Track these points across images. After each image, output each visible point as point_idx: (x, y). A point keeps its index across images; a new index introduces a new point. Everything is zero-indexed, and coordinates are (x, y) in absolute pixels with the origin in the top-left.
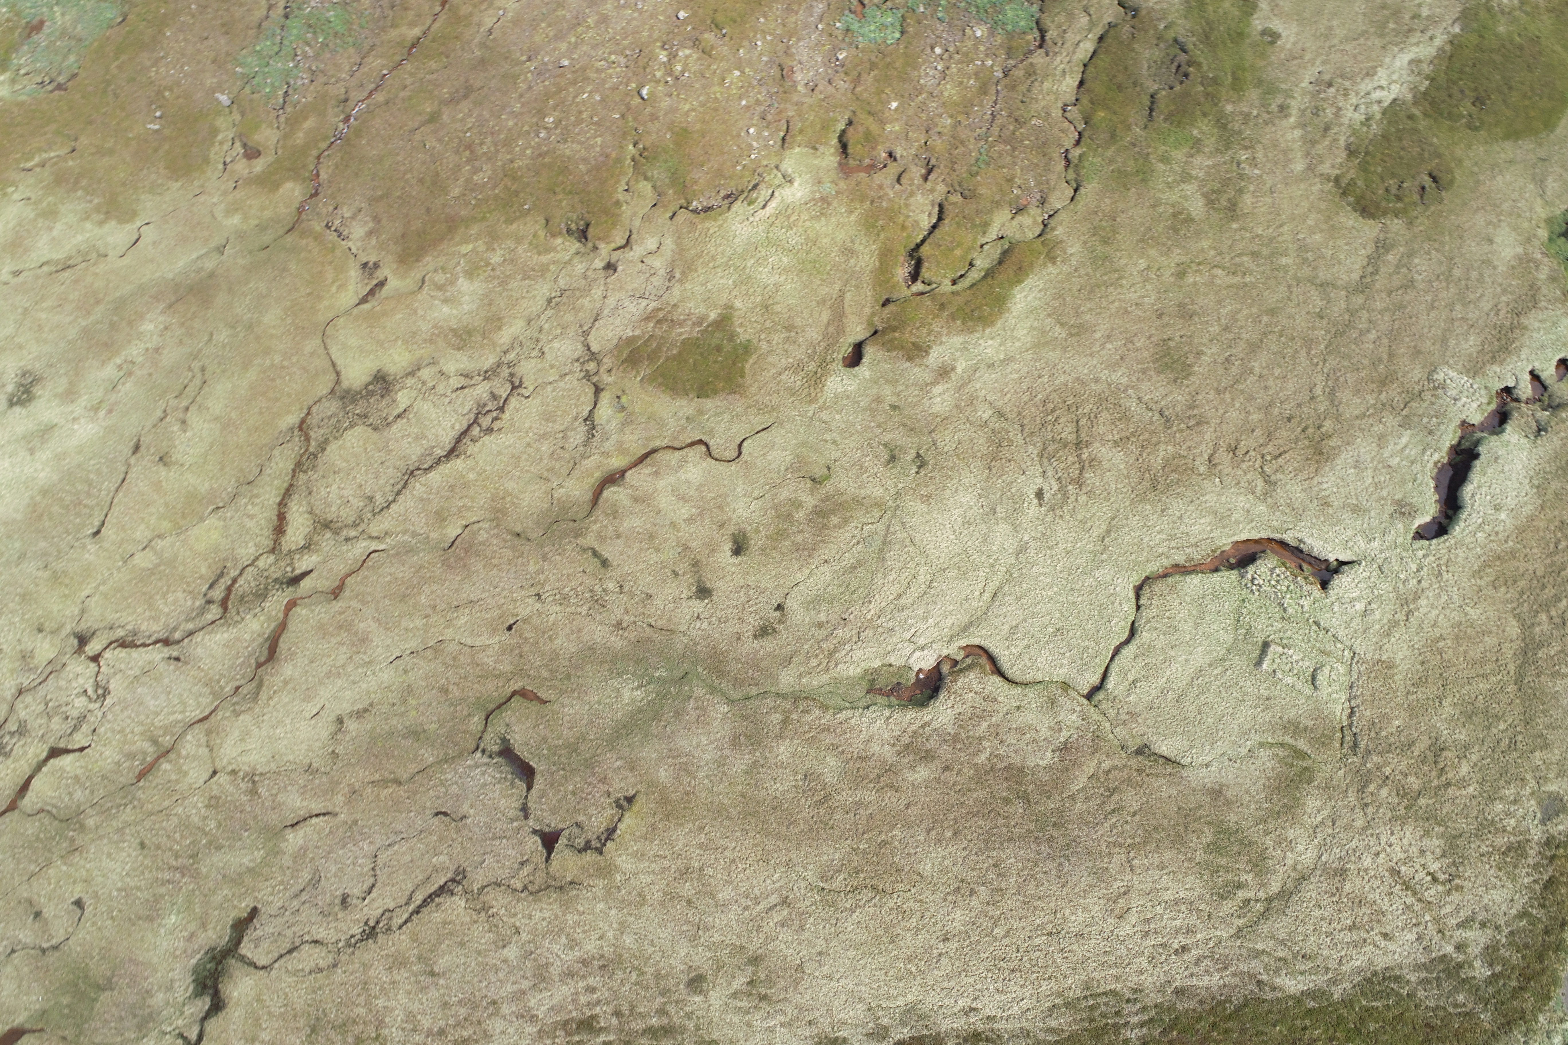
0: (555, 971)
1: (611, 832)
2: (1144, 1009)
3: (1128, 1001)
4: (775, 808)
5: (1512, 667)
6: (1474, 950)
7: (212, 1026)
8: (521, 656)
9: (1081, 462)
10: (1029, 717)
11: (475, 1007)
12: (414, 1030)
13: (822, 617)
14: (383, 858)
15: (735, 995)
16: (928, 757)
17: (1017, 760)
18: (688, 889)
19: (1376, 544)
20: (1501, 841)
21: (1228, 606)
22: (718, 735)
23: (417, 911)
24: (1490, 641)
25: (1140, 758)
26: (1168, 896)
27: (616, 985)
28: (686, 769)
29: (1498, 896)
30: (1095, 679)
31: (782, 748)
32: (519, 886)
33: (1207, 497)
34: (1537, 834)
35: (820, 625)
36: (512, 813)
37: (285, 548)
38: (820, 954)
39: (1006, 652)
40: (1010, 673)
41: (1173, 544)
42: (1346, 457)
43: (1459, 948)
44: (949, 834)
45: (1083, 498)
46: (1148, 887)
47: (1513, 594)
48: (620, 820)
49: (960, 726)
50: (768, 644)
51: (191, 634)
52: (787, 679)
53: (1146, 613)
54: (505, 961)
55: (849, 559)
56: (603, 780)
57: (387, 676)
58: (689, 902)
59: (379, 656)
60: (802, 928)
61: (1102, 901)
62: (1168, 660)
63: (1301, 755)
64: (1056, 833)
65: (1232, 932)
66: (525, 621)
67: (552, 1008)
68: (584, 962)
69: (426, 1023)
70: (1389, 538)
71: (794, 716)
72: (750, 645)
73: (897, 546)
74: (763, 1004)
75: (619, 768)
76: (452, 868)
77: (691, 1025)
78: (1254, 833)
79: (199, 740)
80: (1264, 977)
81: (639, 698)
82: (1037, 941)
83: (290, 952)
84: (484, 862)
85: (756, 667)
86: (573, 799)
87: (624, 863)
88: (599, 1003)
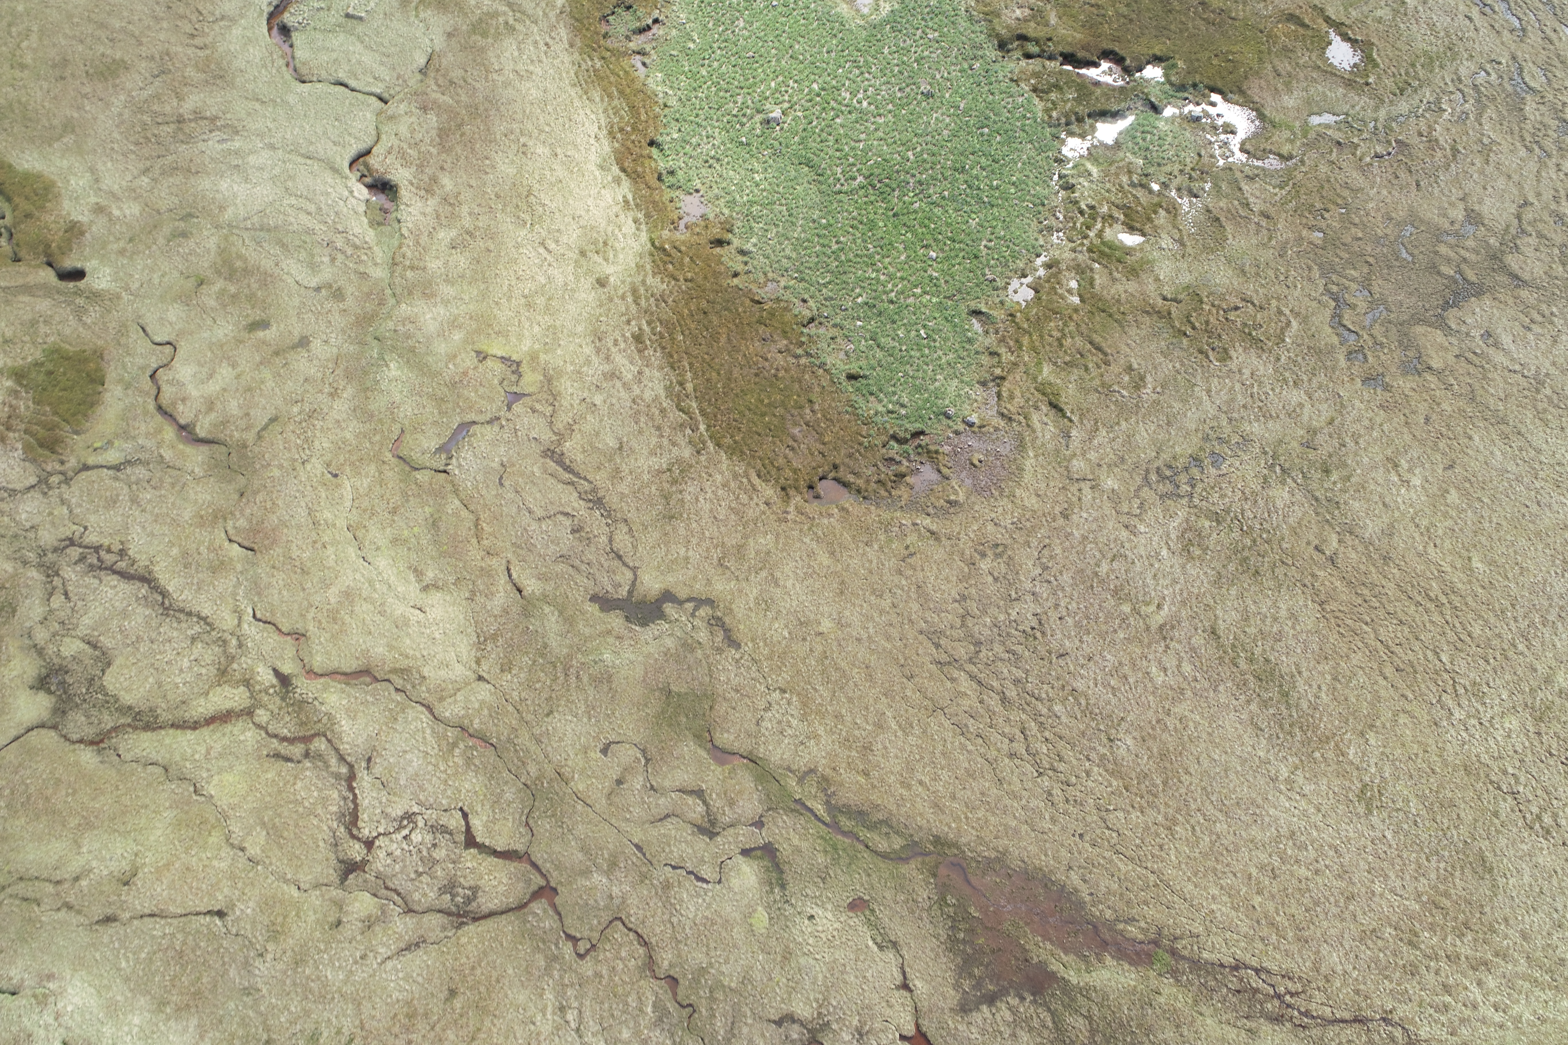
0: (607, 368)
1: (504, 360)
2: (583, 60)
3: (579, 67)
4: (478, 262)
7: (683, 593)
8: (362, 460)
9: (195, 120)
10: (402, 129)
11: (638, 413)
12: (660, 447)
13: (326, 259)
14: (539, 513)
15: (606, 260)
16: (434, 180)
17: (434, 133)
18: (540, 301)
21: (319, 35)
22: (425, 307)
23: (577, 475)
25: (429, 72)
27: (610, 329)
28: (454, 323)
30: (374, 99)
31: (433, 266)
32: (551, 408)
33: (232, 49)
35: (333, 260)
36: (496, 428)
37: (247, 703)
38: (574, 219)
39: (354, 148)
40: (369, 145)
41: (269, 66)
44: (487, 162)
45: (228, 116)
46: (511, 63)
48: (494, 357)
49: (411, 164)
51: (342, 758)
52: (379, 273)
53: (324, 77)
54: (605, 402)
55: (275, 250)
57: (382, 563)
58: (549, 299)
59: (363, 575)
60: (558, 231)
61: (522, 83)
62: (359, 62)
64: (482, 108)
65: (534, 25)
66: (328, 465)
67: (631, 363)
68: (598, 351)
69: (654, 440)
71: (408, 263)
73: (265, 220)
74: (609, 243)
75: (455, 366)
76: (542, 460)
77: (629, 280)
79: (450, 704)
80: (558, 11)
81: (397, 364)
82: (551, 111)
83: (620, 557)
84: (535, 438)
85: (369, 294)
86: (481, 390)
87: (526, 346)
88: (623, 335)
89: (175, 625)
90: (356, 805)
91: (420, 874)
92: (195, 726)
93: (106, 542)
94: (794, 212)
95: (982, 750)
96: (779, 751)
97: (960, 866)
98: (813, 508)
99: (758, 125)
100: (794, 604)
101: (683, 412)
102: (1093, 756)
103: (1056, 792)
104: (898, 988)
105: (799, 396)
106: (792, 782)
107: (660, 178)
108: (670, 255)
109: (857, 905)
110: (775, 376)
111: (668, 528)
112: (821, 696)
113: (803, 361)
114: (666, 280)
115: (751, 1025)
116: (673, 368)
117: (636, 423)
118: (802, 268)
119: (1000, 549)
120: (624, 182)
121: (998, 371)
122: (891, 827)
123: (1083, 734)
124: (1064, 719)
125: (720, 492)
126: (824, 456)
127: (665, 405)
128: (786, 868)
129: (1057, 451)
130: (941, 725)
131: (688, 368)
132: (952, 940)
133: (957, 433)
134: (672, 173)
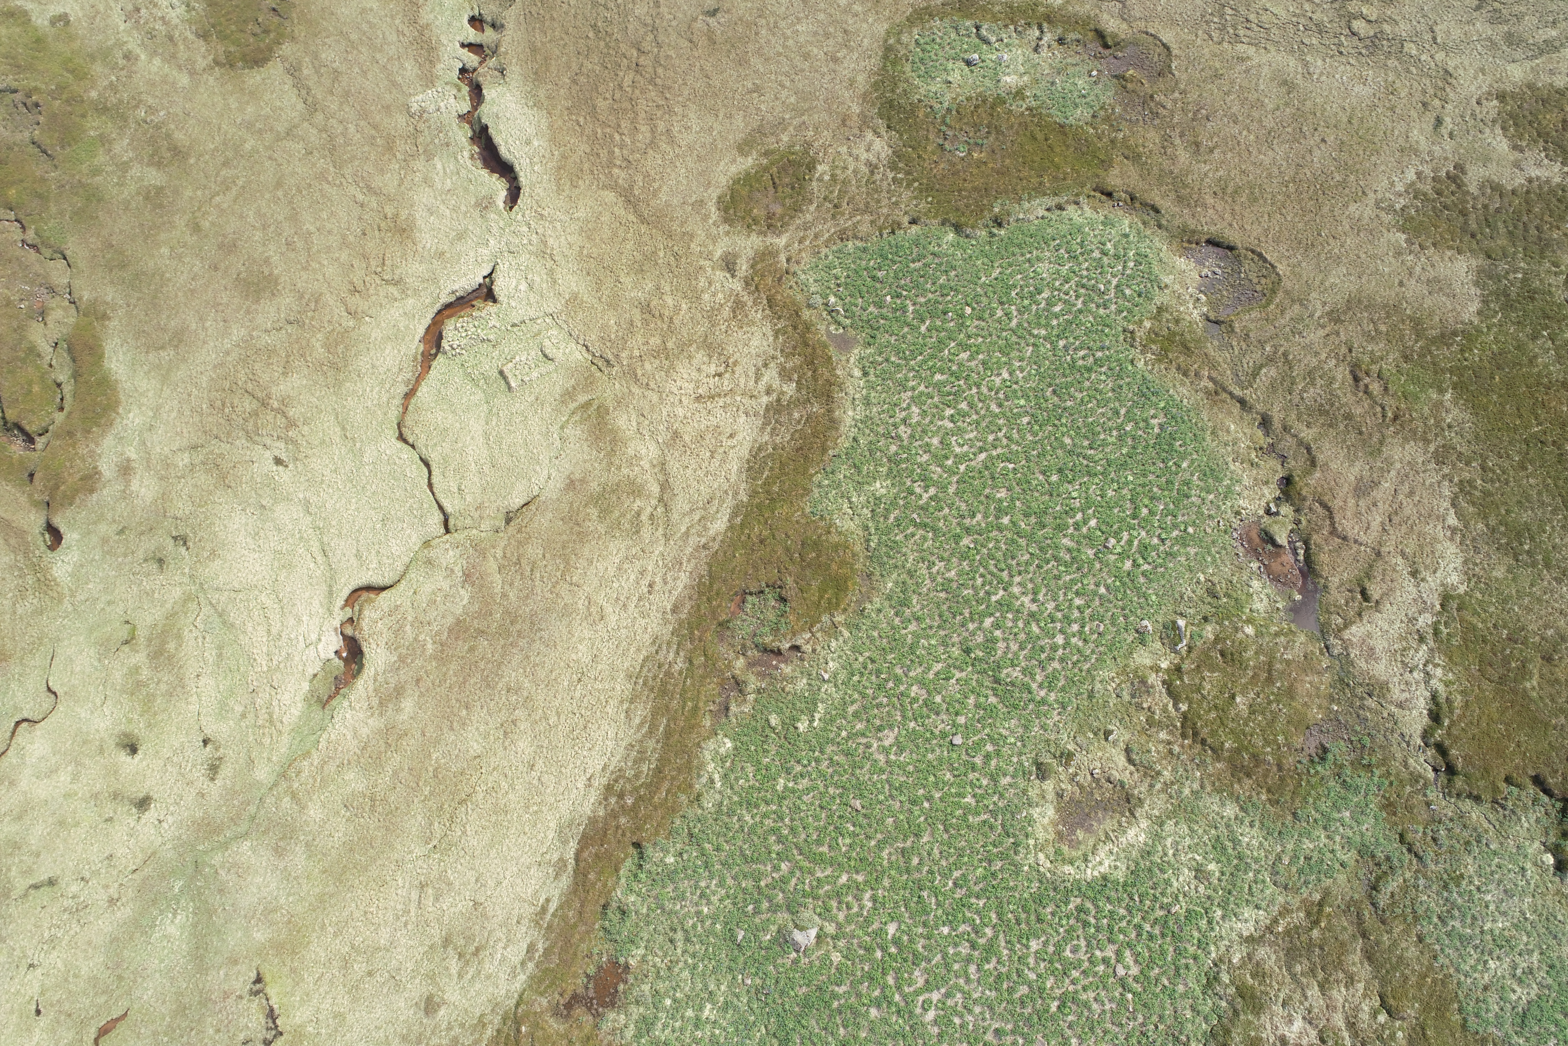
1: (271, 1015)
2: (669, 643)
3: (657, 652)
4: (351, 850)
5: (632, 217)
6: (776, 384)
8: (70, 1015)
9: (278, 411)
10: (428, 588)
13: (239, 709)
17: (450, 620)
19: (492, 242)
20: (726, 312)
21: (458, 379)
22: (264, 864)
24: (606, 218)
25: (512, 524)
26: (611, 571)
28: (269, 914)
29: (755, 342)
30: (438, 517)
31: (312, 812)
33: (373, 335)
34: (737, 286)
38: (477, 881)
39: (370, 573)
40: (387, 582)
41: (387, 386)
42: (420, 215)
43: (768, 393)
45: (305, 430)
47: (588, 178)
48: (267, 1000)
49: (395, 649)
50: (226, 771)
52: (263, 774)
53: (419, 444)
55: (210, 655)
56: (226, 995)
58: (369, 974)
61: (584, 624)
62: (462, 452)
63: (587, 404)
64: (518, 627)
65: (663, 542)
70: (495, 230)
71: (295, 785)
72: (215, 790)
73: (230, 606)
74: (482, 954)
75: (227, 975)
78: (613, 478)
80: (703, 540)
81: (185, 919)
82: (577, 694)
85: (236, 795)
87: (302, 1017)
99: (774, 928)
120: (564, 877)
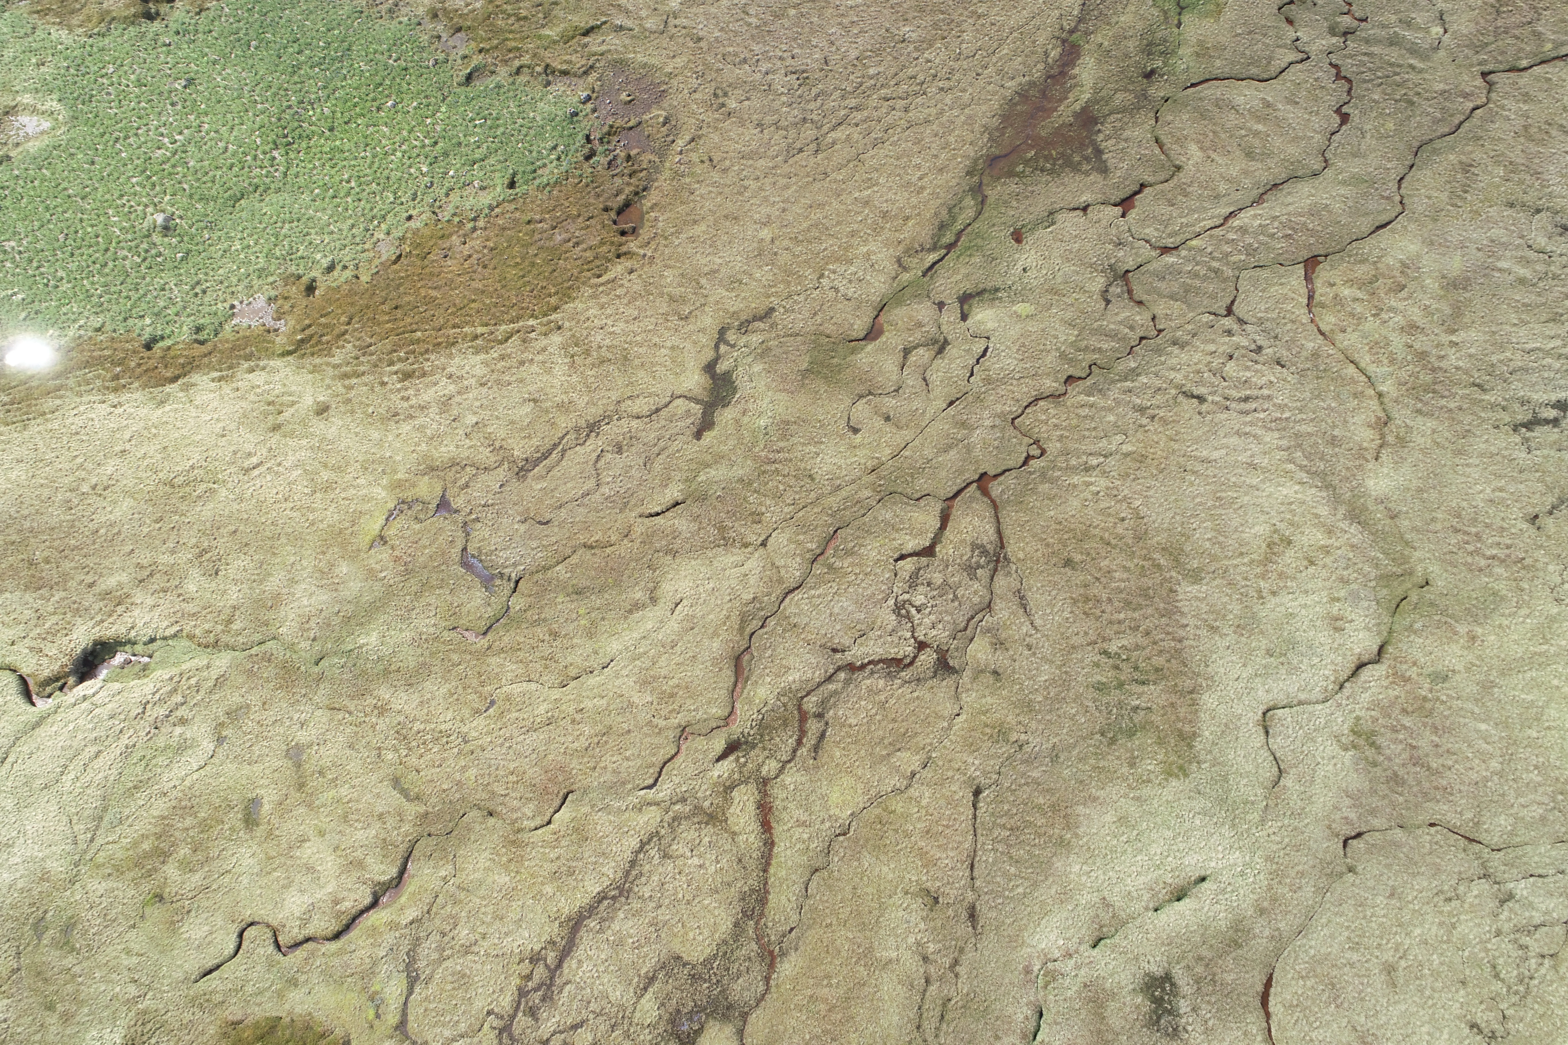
0: (434, 409)
1: (391, 517)
7: (710, 355)
8: (479, 674)
11: (498, 382)
12: (544, 362)
13: (178, 730)
14: (591, 484)
15: (293, 403)
16: (105, 595)
18: (325, 476)
22: (291, 606)
23: (555, 446)
27: (385, 404)
28: (324, 573)
31: (234, 598)
32: (468, 469)
35: (183, 721)
36: (477, 526)
37: (752, 787)
38: (223, 436)
39: (10, 699)
40: (12, 679)
48: (383, 528)
49: (69, 624)
50: (236, 700)
51: (829, 679)
54: (475, 413)
55: (141, 798)
56: (397, 559)
57: (614, 646)
59: (625, 667)
60: (235, 453)
64: (14, 537)
66: (477, 712)
67: (435, 385)
68: (411, 417)
72: (254, 698)
73: (86, 813)
75: (383, 571)
76: (529, 480)
77: (328, 381)
79: (787, 572)
81: (362, 637)
82: (53, 455)
83: (658, 410)
84: (501, 486)
85: (250, 673)
86: (425, 542)
87: (380, 493)
88: (399, 390)
89: (643, 879)
90: (880, 661)
91: (956, 597)
92: (770, 844)
93: (515, 981)
94: (295, 216)
95: (899, 130)
96: (876, 284)
97: (992, 160)
98: (645, 233)
99: (166, 239)
100: (739, 258)
101: (509, 338)
102: (915, 55)
103: (941, 84)
104: (1085, 214)
105: (520, 232)
106: (906, 277)
107: (202, 343)
108: (311, 336)
109: (1018, 237)
110: (492, 249)
111: (637, 362)
112: (831, 246)
113: (481, 223)
114: (341, 343)
115: (1109, 322)
116: (453, 344)
117: (509, 384)
118: (369, 217)
119: (719, 92)
120: (193, 380)
121: (538, 69)
122: (955, 206)
123: (895, 58)
124: (881, 69)
125: (609, 311)
126: (592, 217)
127: (495, 355)
128: (981, 286)
129: (633, 37)
130: (873, 157)
131: (458, 330)
132: (1051, 172)
133: (594, 110)
134: (199, 329)
